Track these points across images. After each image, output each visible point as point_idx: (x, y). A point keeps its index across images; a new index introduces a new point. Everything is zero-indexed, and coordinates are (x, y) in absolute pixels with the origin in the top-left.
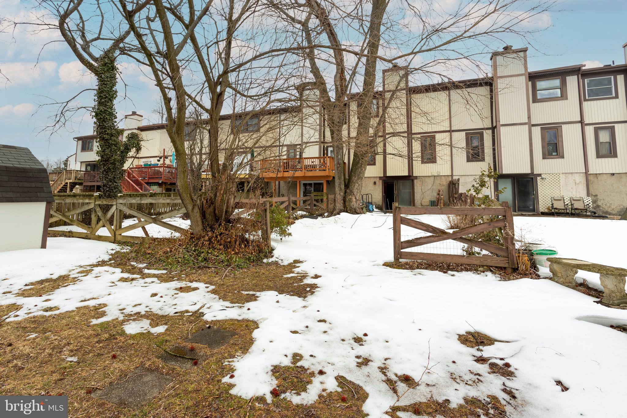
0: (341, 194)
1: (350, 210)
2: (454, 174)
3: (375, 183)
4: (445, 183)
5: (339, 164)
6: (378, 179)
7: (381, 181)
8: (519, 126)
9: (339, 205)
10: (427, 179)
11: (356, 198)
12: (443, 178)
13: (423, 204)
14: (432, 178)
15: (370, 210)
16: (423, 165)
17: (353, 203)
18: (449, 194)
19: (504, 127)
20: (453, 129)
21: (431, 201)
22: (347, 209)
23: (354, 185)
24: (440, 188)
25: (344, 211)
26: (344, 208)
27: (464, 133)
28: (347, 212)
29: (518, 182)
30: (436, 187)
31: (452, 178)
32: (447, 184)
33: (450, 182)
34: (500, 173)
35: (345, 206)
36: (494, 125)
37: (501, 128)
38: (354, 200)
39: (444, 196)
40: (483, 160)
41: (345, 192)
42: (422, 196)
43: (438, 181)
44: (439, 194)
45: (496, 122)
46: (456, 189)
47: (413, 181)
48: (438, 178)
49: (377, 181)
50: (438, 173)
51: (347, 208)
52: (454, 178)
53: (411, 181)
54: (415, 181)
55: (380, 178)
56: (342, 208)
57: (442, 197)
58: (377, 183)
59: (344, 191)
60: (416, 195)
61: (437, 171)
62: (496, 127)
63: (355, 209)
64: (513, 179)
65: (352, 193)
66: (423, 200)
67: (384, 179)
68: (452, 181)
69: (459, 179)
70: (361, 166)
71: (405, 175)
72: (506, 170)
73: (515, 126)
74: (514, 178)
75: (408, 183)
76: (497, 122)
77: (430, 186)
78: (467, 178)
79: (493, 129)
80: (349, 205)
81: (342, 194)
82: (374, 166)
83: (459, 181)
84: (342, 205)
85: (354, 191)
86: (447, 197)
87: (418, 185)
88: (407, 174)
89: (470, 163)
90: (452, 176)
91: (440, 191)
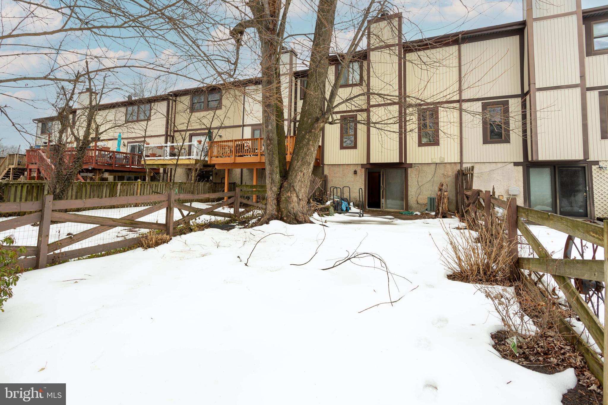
0: (273, 189)
1: (287, 216)
2: (464, 161)
3: (355, 172)
4: (450, 173)
5: (270, 140)
6: (360, 167)
7: (363, 170)
8: (566, 90)
9: (271, 207)
10: (425, 168)
11: (298, 196)
12: (448, 166)
13: (420, 201)
14: (433, 167)
15: (342, 210)
16: (420, 148)
17: (292, 205)
18: (456, 189)
19: (541, 92)
20: (463, 98)
21: (431, 199)
22: (282, 214)
23: (296, 175)
24: (443, 180)
25: (277, 218)
26: (278, 212)
27: (479, 104)
28: (282, 219)
29: (561, 172)
30: (439, 179)
31: (461, 166)
32: (454, 174)
33: (459, 172)
34: (534, 159)
35: (279, 210)
36: (526, 90)
37: (538, 93)
38: (295, 199)
39: (450, 193)
40: (507, 140)
41: (281, 187)
42: (419, 191)
43: (441, 171)
44: (440, 190)
45: (529, 85)
46: (467, 182)
47: (406, 170)
48: (441, 166)
49: (359, 169)
50: (442, 160)
51: (282, 212)
52: (465, 166)
53: (404, 170)
54: (409, 170)
55: (363, 165)
56: (275, 213)
57: (446, 193)
58: (358, 172)
59: (278, 185)
60: (409, 189)
61: (439, 156)
62: (528, 92)
63: (295, 215)
64: (553, 168)
65: (292, 188)
66: (420, 197)
67: (368, 166)
68: (462, 170)
69: (473, 167)
70: (308, 143)
71: (395, 161)
72: (543, 155)
73: (559, 91)
74: (555, 167)
75: (399, 173)
76: (531, 85)
77: (430, 177)
78: (483, 166)
79: (524, 95)
80: (286, 208)
81: (275, 189)
82: (355, 150)
83: (473, 170)
84: (275, 207)
85: (295, 185)
86: (454, 193)
87: (413, 176)
88: (398, 161)
89: (487, 145)
90: (461, 163)
91: (442, 185)
